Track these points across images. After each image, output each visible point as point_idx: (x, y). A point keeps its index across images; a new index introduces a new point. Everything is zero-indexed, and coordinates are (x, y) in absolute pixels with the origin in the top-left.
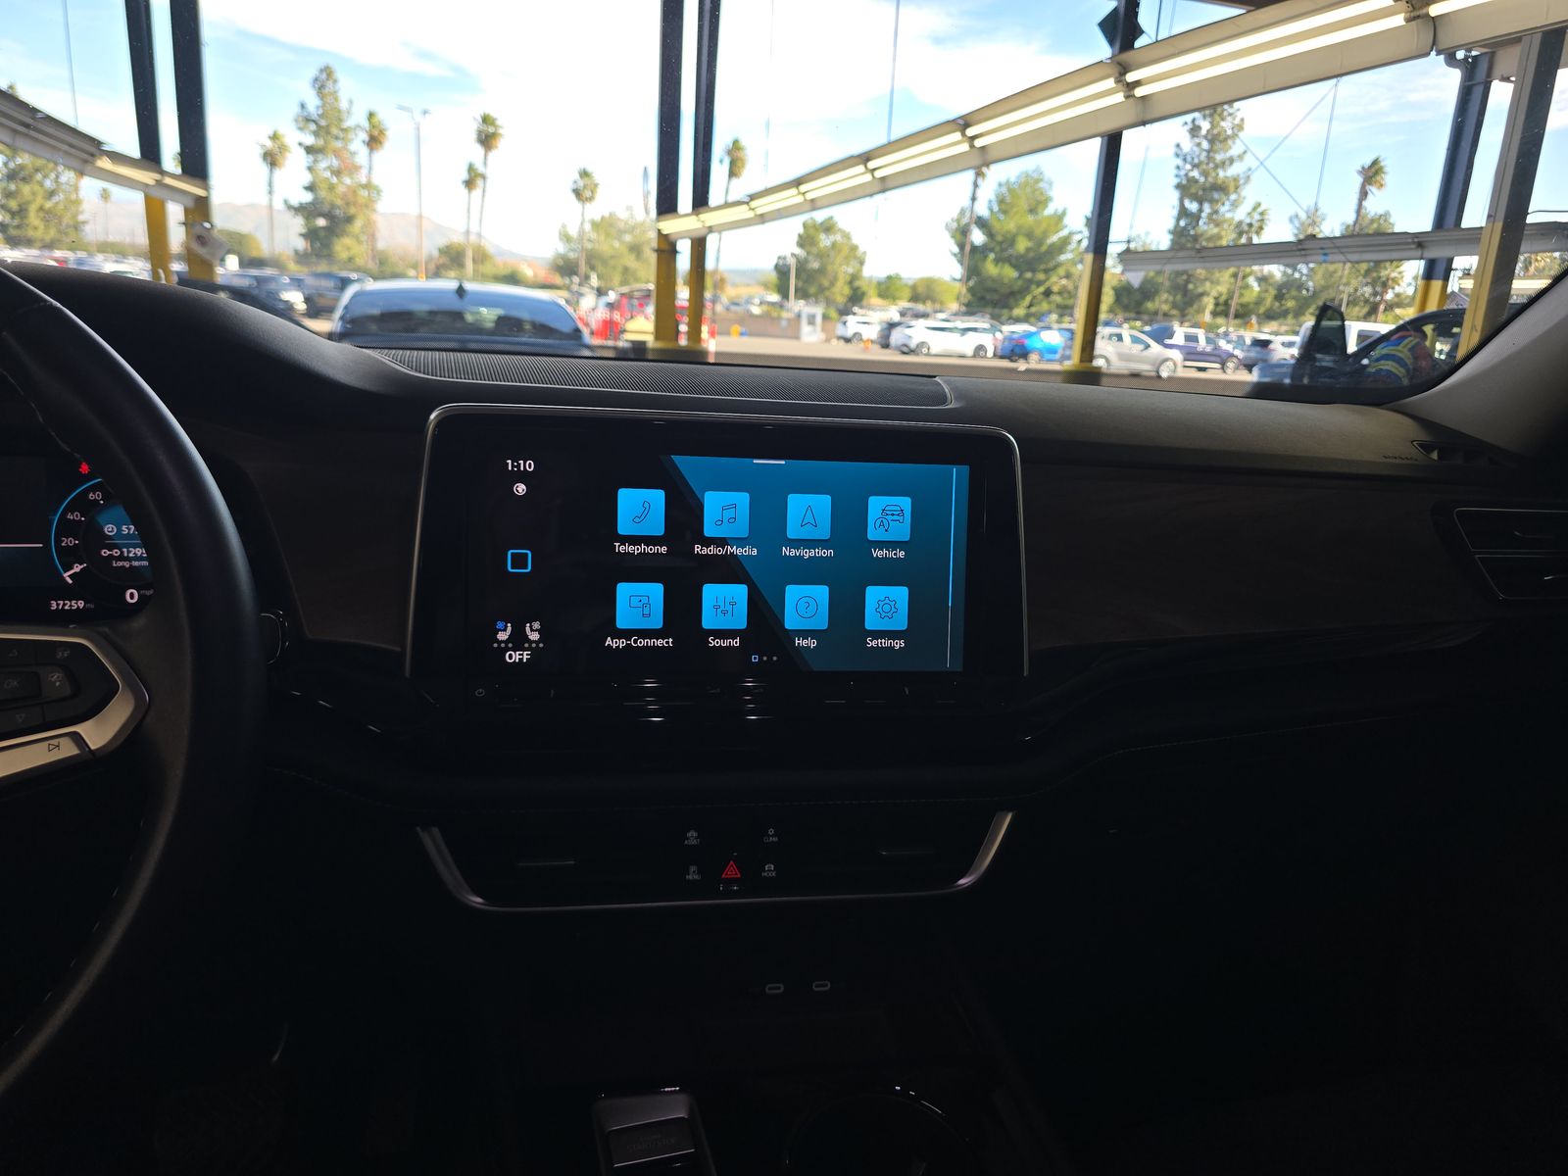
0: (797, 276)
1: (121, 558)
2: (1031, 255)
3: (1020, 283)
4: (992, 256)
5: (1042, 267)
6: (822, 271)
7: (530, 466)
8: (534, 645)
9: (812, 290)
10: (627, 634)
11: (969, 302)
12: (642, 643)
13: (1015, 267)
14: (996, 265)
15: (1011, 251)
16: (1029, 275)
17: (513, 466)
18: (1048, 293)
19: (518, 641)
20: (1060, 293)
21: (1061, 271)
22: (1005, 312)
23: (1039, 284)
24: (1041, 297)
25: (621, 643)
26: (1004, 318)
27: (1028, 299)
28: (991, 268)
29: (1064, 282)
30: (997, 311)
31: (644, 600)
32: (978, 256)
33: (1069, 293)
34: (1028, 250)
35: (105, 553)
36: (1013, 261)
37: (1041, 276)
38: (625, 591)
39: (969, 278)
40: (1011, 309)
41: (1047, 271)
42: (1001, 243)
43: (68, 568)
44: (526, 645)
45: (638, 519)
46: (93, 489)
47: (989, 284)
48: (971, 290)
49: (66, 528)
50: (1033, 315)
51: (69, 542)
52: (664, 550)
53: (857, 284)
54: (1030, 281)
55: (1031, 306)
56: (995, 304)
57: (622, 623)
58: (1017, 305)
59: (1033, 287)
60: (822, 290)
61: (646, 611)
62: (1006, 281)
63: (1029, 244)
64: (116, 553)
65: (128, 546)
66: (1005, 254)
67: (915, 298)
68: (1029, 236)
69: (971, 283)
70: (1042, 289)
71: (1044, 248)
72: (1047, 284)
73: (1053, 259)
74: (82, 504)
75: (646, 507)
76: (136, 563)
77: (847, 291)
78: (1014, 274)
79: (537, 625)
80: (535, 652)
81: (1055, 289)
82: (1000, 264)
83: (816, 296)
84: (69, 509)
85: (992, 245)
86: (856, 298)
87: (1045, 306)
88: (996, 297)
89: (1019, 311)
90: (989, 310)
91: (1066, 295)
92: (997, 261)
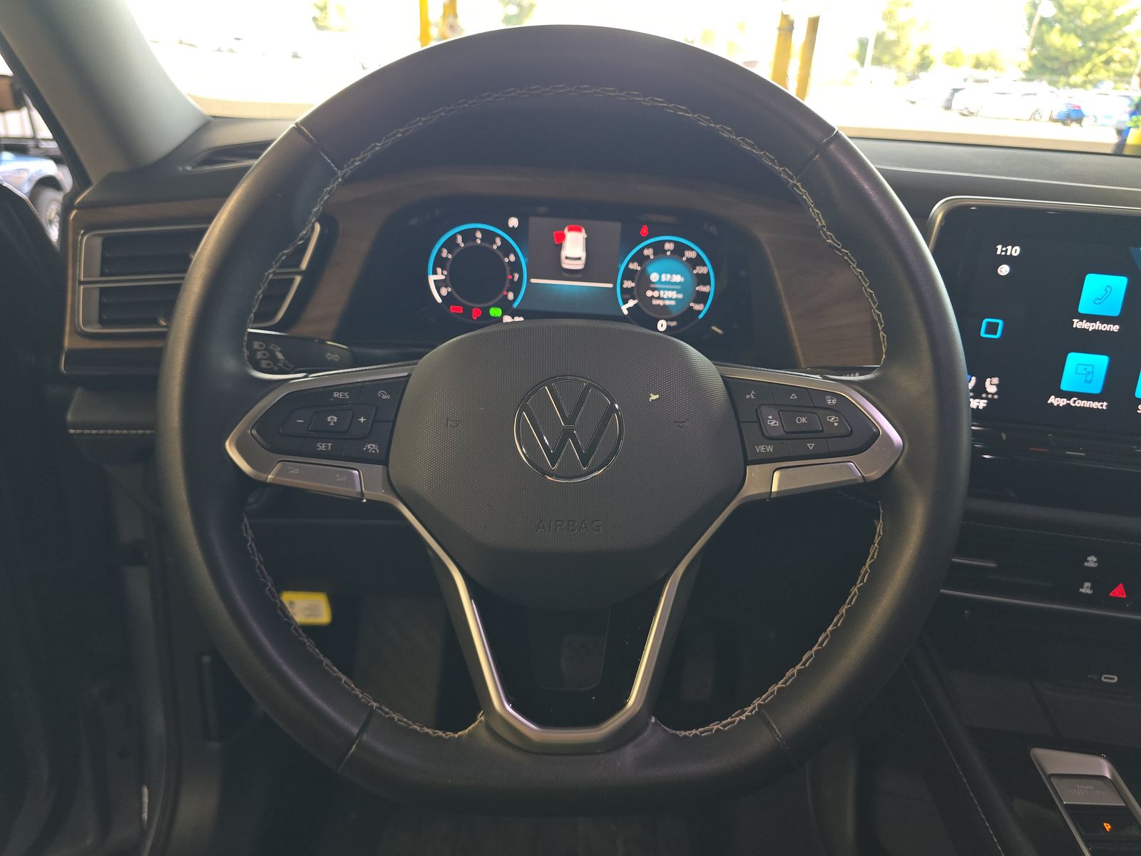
0: (876, 47)
1: (659, 298)
2: (1099, 25)
3: (1083, 52)
4: (1058, 26)
5: (1107, 37)
6: (896, 43)
7: (1015, 251)
8: (990, 396)
9: (886, 58)
10: (1068, 395)
11: (1030, 69)
12: (1080, 403)
13: (1079, 37)
14: (1061, 36)
15: (1078, 22)
16: (1092, 44)
17: (1002, 251)
18: (1108, 62)
19: (979, 391)
20: (1120, 62)
21: (1125, 41)
22: (1063, 79)
23: (1100, 53)
24: (1101, 65)
25: (1062, 402)
26: (1060, 85)
27: (1088, 66)
28: (1055, 38)
29: (1127, 52)
30: (1055, 78)
31: (1090, 369)
32: (1044, 27)
33: (1130, 61)
34: (1095, 21)
35: (649, 293)
36: (1079, 31)
37: (1104, 46)
38: (1074, 360)
39: (1033, 47)
40: (1069, 75)
41: (1110, 41)
42: (1068, 14)
43: (625, 302)
44: (984, 395)
45: (1098, 301)
46: (648, 246)
47: (1053, 53)
48: (1033, 58)
49: (629, 274)
50: (1090, 82)
51: (629, 284)
52: (1115, 328)
53: (926, 53)
54: (1093, 50)
55: (1091, 72)
56: (1054, 71)
57: (1065, 385)
58: (1076, 71)
59: (1094, 55)
60: (895, 58)
61: (1089, 378)
62: (1069, 50)
63: (1098, 16)
64: (656, 294)
65: (664, 289)
66: (1071, 25)
67: (978, 65)
68: (1098, 7)
69: (1035, 52)
70: (1103, 58)
71: (1112, 19)
72: (1110, 53)
73: (1120, 29)
74: (640, 258)
75: (1109, 290)
76: (667, 303)
77: (917, 60)
78: (1079, 43)
79: (996, 380)
80: (991, 401)
81: (1116, 58)
82: (1065, 35)
83: (888, 63)
84: (632, 260)
85: (1060, 16)
86: (924, 65)
87: (1102, 73)
88: (1056, 65)
89: (1077, 78)
90: (1047, 77)
91: (1127, 64)
92: (1063, 31)
